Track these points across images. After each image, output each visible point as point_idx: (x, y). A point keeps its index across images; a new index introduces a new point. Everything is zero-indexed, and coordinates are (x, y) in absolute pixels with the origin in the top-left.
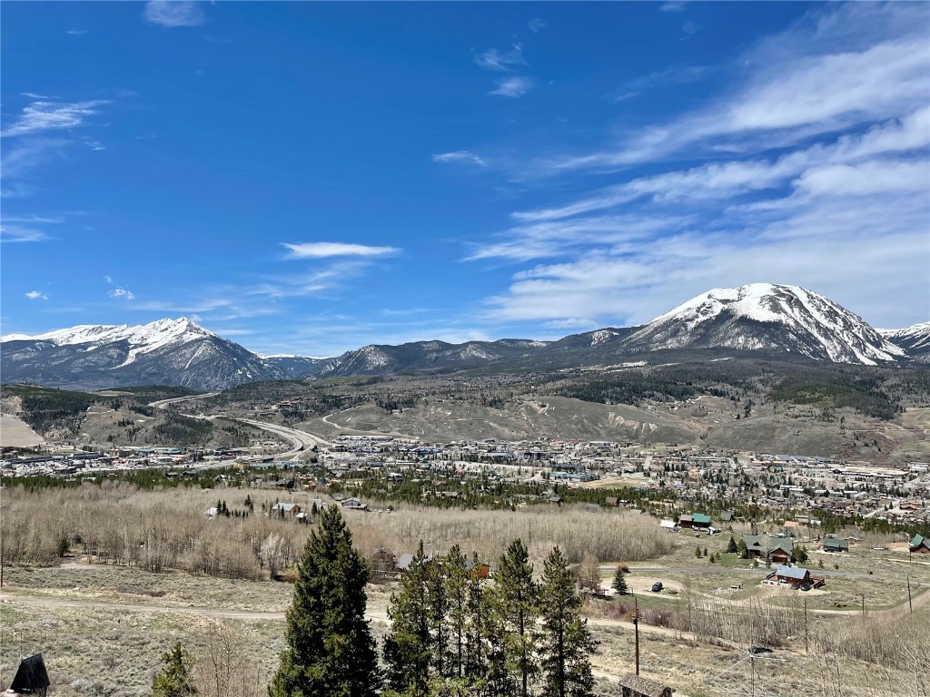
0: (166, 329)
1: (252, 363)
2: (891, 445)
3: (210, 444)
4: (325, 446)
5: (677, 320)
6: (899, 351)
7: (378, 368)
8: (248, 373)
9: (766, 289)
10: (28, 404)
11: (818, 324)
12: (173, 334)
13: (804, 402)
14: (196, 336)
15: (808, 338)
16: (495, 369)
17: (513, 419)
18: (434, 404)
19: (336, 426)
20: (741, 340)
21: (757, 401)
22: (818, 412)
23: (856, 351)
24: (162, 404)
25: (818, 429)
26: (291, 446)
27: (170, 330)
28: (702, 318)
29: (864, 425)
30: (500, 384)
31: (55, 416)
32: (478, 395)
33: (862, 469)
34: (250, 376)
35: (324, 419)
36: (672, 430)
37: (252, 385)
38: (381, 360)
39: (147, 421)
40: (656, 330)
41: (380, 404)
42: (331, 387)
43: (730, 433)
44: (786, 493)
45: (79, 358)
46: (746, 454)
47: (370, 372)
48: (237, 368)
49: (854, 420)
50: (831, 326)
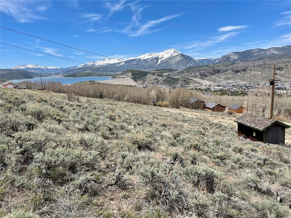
0: (168, 53)
1: (193, 61)
3: (178, 84)
4: (213, 85)
7: (234, 60)
8: (191, 64)
10: (133, 75)
12: (170, 54)
14: (176, 54)
16: (281, 57)
17: (287, 74)
18: (254, 70)
19: (217, 79)
24: (166, 74)
26: (202, 85)
27: (169, 53)
30: (282, 62)
31: (139, 78)
32: (273, 66)
34: (192, 65)
35: (214, 77)
37: (192, 67)
38: (236, 57)
39: (161, 79)
41: (233, 71)
42: (217, 67)
45: (146, 63)
47: (231, 62)
48: (188, 63)
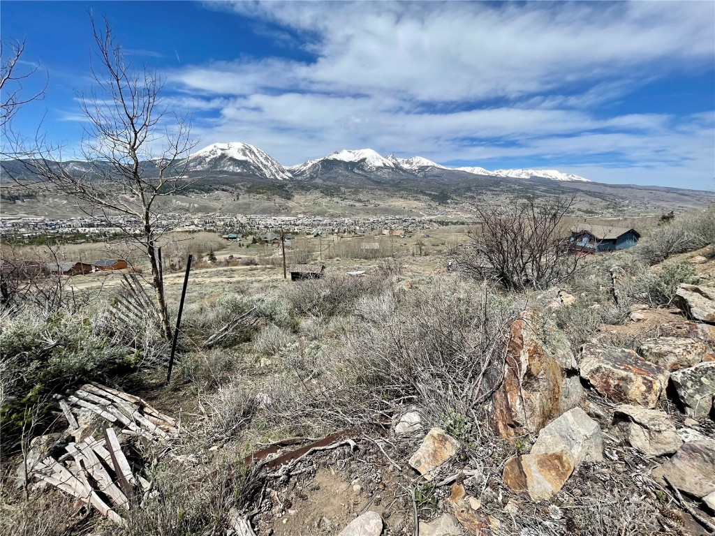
2: (291, 209)
5: (200, 157)
6: (290, 175)
9: (239, 145)
11: (262, 163)
13: (260, 193)
15: (258, 168)
20: (231, 167)
21: (241, 193)
22: (265, 197)
23: (276, 174)
25: (266, 204)
28: (212, 157)
29: (282, 202)
33: (282, 218)
36: (205, 206)
40: (191, 161)
43: (232, 207)
44: (258, 228)
46: (240, 215)
49: (278, 200)
50: (266, 163)
